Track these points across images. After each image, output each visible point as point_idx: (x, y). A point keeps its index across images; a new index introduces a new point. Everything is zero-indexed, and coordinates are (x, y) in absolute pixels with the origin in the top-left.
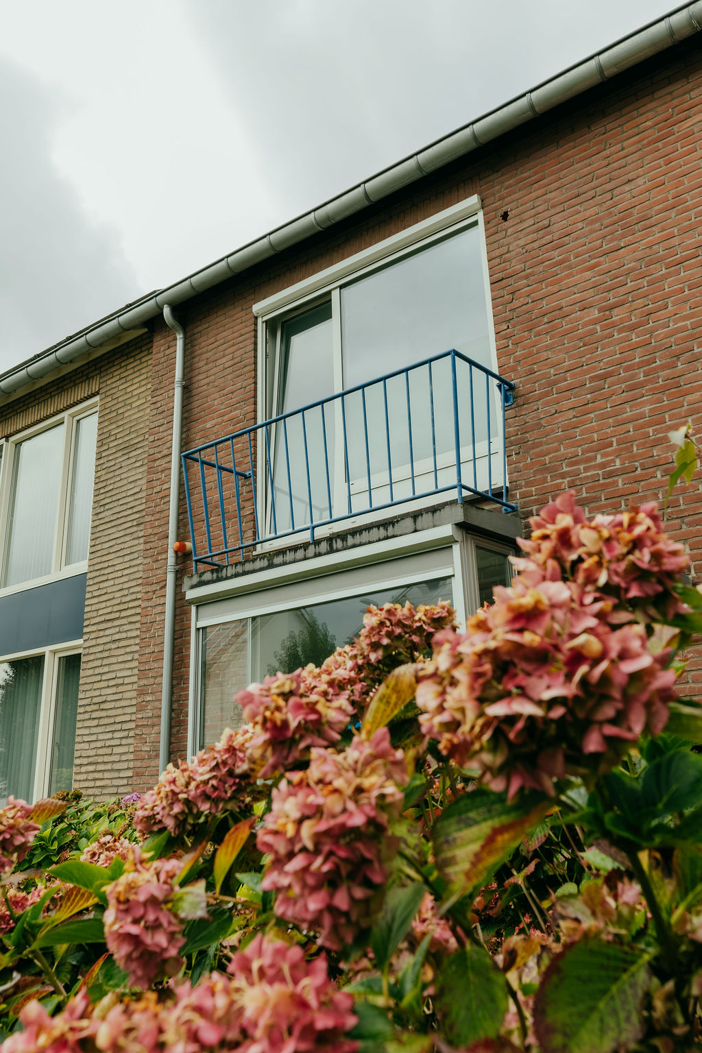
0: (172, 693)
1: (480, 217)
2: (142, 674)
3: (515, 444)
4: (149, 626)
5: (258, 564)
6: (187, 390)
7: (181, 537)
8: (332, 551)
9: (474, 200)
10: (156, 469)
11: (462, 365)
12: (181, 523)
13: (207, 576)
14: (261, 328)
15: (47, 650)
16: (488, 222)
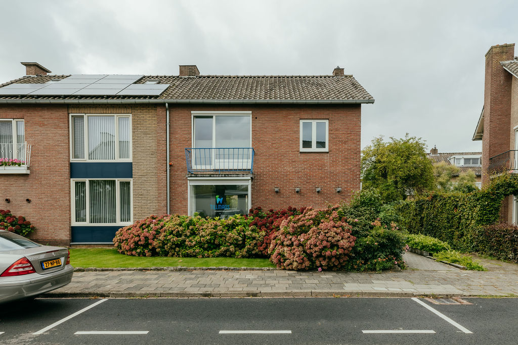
0: (169, 195)
1: (251, 115)
2: (159, 190)
3: (254, 162)
4: (160, 180)
5: (207, 176)
6: (170, 125)
7: (170, 162)
8: (225, 177)
9: (251, 112)
10: (160, 141)
12: (170, 158)
13: (193, 176)
14: (192, 117)
15: (116, 179)
16: (252, 118)
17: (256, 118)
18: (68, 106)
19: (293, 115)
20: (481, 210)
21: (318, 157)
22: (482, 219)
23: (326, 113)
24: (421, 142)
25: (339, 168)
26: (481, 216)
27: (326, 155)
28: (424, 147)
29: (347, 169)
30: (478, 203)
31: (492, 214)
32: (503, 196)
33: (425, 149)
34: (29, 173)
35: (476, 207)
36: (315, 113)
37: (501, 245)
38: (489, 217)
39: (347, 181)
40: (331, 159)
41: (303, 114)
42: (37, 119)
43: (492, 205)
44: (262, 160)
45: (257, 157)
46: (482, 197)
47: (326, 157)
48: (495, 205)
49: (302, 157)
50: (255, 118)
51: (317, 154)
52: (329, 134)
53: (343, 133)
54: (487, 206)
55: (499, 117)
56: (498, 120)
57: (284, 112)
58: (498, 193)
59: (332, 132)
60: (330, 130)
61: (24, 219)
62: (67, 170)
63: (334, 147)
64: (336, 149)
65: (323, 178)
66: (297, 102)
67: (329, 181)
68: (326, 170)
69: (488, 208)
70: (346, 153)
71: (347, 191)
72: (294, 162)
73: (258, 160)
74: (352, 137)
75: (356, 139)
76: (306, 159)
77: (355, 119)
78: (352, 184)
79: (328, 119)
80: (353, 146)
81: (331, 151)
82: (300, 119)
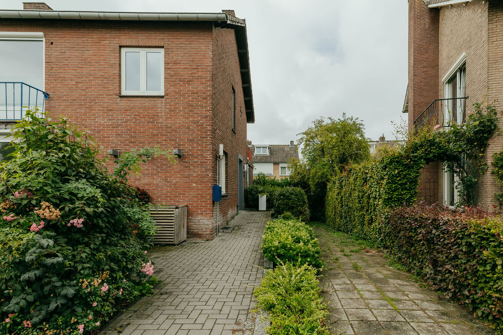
1: (44, 40)
9: (41, 34)
16: (46, 43)
17: (52, 43)
19: (111, 39)
20: (389, 183)
21: (147, 103)
22: (391, 198)
23: (156, 38)
24: (358, 122)
25: (180, 121)
26: (389, 193)
27: (159, 101)
28: (361, 126)
29: (193, 122)
30: (385, 173)
31: (406, 189)
32: (423, 160)
33: (363, 129)
35: (383, 179)
36: (142, 37)
37: (412, 245)
38: (402, 194)
39: (192, 141)
40: (168, 107)
41: (125, 38)
43: (405, 176)
44: (61, 108)
45: (52, 103)
46: (391, 162)
47: (159, 103)
48: (410, 175)
49: (123, 103)
50: (50, 44)
51: (146, 99)
52: (165, 68)
53: (186, 68)
54: (397, 177)
55: (425, 69)
56: (423, 74)
57: (94, 35)
58: (415, 157)
60: (166, 63)
63: (172, 89)
64: (175, 92)
65: (155, 135)
66: (104, 16)
67: (165, 140)
68: (160, 123)
69: (400, 180)
70: (190, 98)
71: (192, 155)
72: (110, 110)
73: (55, 107)
74: (200, 74)
75: (205, 78)
76: (129, 106)
77: (203, 48)
78: (199, 145)
79: (162, 47)
80: (201, 88)
81: (167, 95)
82: (121, 47)
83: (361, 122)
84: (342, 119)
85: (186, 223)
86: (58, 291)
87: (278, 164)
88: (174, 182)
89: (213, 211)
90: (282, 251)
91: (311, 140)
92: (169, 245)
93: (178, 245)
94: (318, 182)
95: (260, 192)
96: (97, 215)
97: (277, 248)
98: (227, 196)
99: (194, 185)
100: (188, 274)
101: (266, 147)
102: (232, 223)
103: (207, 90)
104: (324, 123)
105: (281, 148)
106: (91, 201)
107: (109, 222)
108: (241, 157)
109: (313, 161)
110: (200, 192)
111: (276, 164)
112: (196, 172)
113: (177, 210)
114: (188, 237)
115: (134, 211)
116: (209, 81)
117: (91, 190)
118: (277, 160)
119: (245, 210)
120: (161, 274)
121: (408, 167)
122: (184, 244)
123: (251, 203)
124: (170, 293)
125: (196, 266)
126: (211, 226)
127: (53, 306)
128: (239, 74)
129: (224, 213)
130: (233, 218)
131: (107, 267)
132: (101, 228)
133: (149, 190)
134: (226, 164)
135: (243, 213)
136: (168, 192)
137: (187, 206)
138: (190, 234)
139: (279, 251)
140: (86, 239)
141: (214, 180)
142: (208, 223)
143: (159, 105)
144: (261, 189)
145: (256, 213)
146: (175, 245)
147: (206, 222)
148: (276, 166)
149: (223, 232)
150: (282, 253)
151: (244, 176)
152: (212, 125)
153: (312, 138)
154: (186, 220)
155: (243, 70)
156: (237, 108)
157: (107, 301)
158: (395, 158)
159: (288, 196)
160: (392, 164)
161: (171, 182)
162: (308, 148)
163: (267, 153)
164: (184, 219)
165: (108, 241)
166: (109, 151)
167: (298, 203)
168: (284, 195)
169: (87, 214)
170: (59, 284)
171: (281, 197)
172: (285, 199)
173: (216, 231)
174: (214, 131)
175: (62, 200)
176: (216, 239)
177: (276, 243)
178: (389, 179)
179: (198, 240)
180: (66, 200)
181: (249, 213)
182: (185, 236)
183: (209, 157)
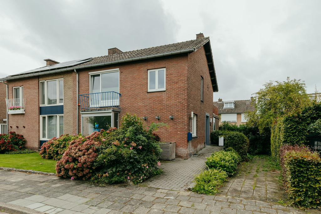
0: (78, 123)
1: (119, 71)
2: (74, 120)
3: (121, 101)
4: (74, 115)
5: (90, 111)
6: (79, 82)
7: (79, 103)
8: (99, 111)
9: (118, 69)
10: (74, 92)
11: (114, 93)
12: (79, 101)
13: (83, 111)
14: (90, 76)
15: (57, 115)
18: (38, 77)
19: (143, 67)
20: (285, 132)
21: (158, 94)
22: (286, 141)
23: (163, 63)
24: (300, 82)
25: (173, 102)
27: (163, 93)
29: (179, 102)
30: (284, 126)
31: (296, 136)
32: (309, 118)
34: (24, 113)
36: (156, 64)
38: (292, 139)
39: (178, 111)
40: (167, 95)
41: (149, 66)
42: (28, 85)
43: (295, 128)
44: (125, 99)
47: (164, 94)
49: (149, 95)
50: (121, 72)
51: (158, 93)
52: (166, 78)
53: (175, 76)
57: (137, 67)
59: (168, 76)
60: (167, 75)
61: (22, 136)
62: (37, 111)
63: (169, 87)
64: (170, 88)
65: (162, 109)
66: (142, 58)
67: (166, 111)
68: (164, 103)
69: (292, 130)
70: (177, 91)
71: (178, 118)
72: (143, 99)
73: (123, 99)
74: (182, 78)
75: (184, 80)
76: (151, 97)
77: (183, 65)
78: (181, 113)
79: (165, 67)
80: (182, 85)
81: (167, 90)
82: (148, 70)
83: (303, 82)
84: (287, 81)
85: (175, 151)
86: (137, 166)
87: (241, 114)
88: (170, 131)
89: (188, 145)
90: (213, 164)
91: (263, 97)
92: (167, 160)
93: (171, 160)
94: (265, 128)
95: (220, 135)
96: (144, 145)
97: (211, 163)
98: (197, 137)
99: (179, 132)
100: (174, 171)
101: (232, 103)
102: (200, 152)
103: (185, 86)
104: (272, 85)
105: (243, 103)
106: (144, 141)
107: (147, 148)
108: (208, 114)
109: (264, 112)
110: (181, 136)
111: (239, 114)
112: (180, 126)
113: (171, 144)
114: (176, 158)
115: (155, 144)
116: (186, 81)
117: (144, 138)
118: (239, 112)
119: (211, 145)
120: (163, 170)
121: (298, 123)
122: (174, 160)
123: (214, 141)
124: (166, 175)
125: (177, 168)
126: (186, 153)
127: (136, 170)
128: (207, 66)
129: (195, 147)
130: (201, 149)
131: (147, 162)
132: (145, 150)
133: (159, 135)
134: (197, 121)
135: (209, 147)
136: (167, 136)
137: (175, 143)
138: (177, 156)
139: (212, 164)
140: (142, 153)
141: (188, 130)
142: (185, 151)
143: (163, 95)
144: (221, 132)
145: (216, 147)
146: (170, 160)
147: (184, 150)
148: (239, 116)
149: (193, 156)
150: (213, 165)
151: (210, 125)
152: (187, 103)
153: (264, 96)
154: (175, 149)
155: (209, 64)
156: (205, 87)
157: (147, 172)
158: (290, 118)
159: (233, 138)
160: (287, 121)
161: (169, 131)
162: (260, 103)
163: (233, 106)
164: (174, 148)
165: (147, 154)
166: (143, 117)
167: (239, 142)
168: (231, 137)
169: (142, 145)
170: (137, 164)
171: (229, 138)
172: (232, 139)
173: (190, 155)
174: (188, 106)
175: (136, 141)
176: (189, 159)
177: (211, 161)
178: (284, 130)
179: (181, 159)
180: (137, 140)
181: (212, 147)
182: (175, 157)
183: (186, 118)
